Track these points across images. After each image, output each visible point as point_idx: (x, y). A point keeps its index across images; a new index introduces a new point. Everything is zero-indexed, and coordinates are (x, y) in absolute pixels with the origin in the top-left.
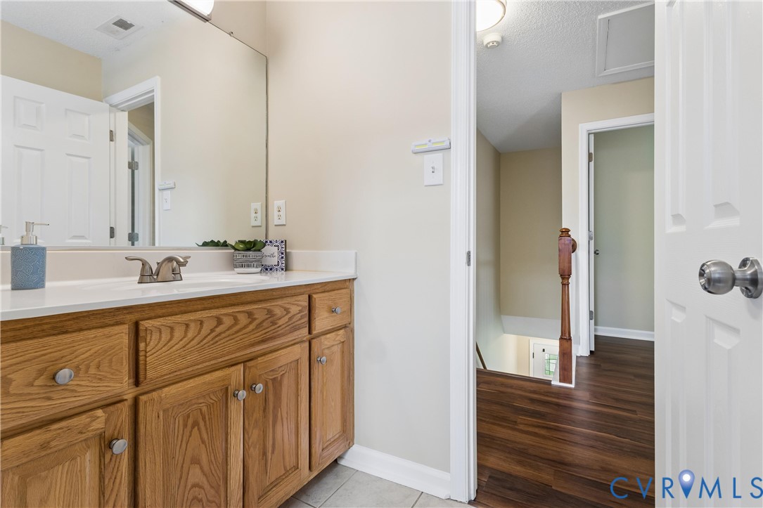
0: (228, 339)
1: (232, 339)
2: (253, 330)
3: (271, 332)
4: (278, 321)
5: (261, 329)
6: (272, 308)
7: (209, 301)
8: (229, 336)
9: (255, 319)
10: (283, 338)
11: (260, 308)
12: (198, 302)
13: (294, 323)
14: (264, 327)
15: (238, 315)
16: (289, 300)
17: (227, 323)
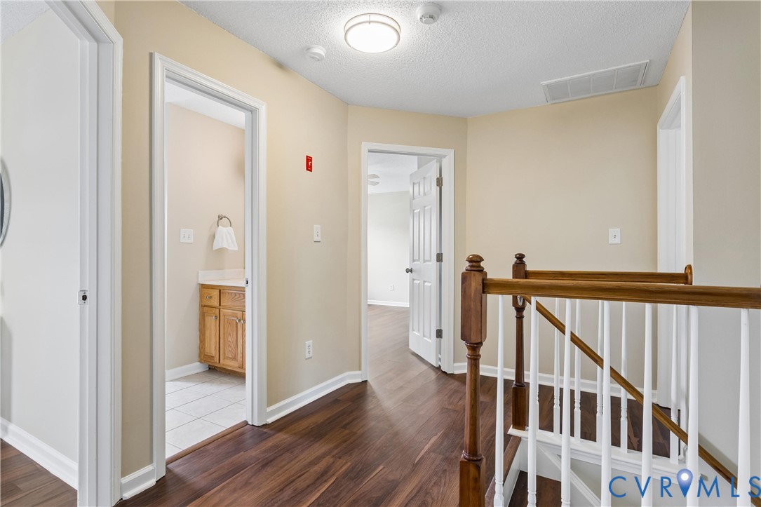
0: (238, 301)
12: (234, 287)
17: (238, 296)
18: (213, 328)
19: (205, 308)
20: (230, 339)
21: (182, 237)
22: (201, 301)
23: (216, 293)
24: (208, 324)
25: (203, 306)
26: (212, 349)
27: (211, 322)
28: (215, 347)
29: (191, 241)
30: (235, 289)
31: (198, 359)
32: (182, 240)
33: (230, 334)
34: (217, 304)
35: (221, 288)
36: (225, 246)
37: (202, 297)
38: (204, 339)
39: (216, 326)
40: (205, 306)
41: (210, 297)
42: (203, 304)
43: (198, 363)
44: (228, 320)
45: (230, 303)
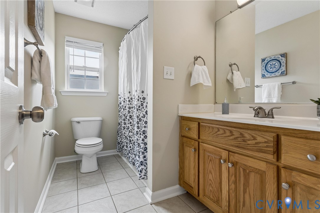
0: (222, 138)
1: (223, 139)
2: (233, 139)
3: (243, 145)
4: (248, 141)
5: (237, 140)
6: (243, 133)
7: (219, 122)
8: (222, 137)
9: (233, 135)
10: (250, 151)
11: (236, 131)
12: (215, 121)
13: (260, 147)
14: (238, 141)
15: (226, 130)
16: (257, 132)
17: (221, 132)
18: (192, 159)
19: (185, 139)
20: (210, 177)
21: (165, 73)
22: (181, 131)
23: (195, 125)
24: (187, 155)
25: (182, 136)
26: (191, 180)
27: (190, 152)
28: (194, 179)
29: (172, 77)
30: (221, 123)
31: (178, 182)
32: (165, 77)
33: (211, 172)
34: (195, 136)
35: (200, 121)
36: (201, 82)
37: (181, 128)
38: (184, 167)
39: (195, 158)
40: (184, 136)
41: (189, 129)
42: (183, 134)
43: (178, 186)
44: (209, 156)
45: (210, 139)
